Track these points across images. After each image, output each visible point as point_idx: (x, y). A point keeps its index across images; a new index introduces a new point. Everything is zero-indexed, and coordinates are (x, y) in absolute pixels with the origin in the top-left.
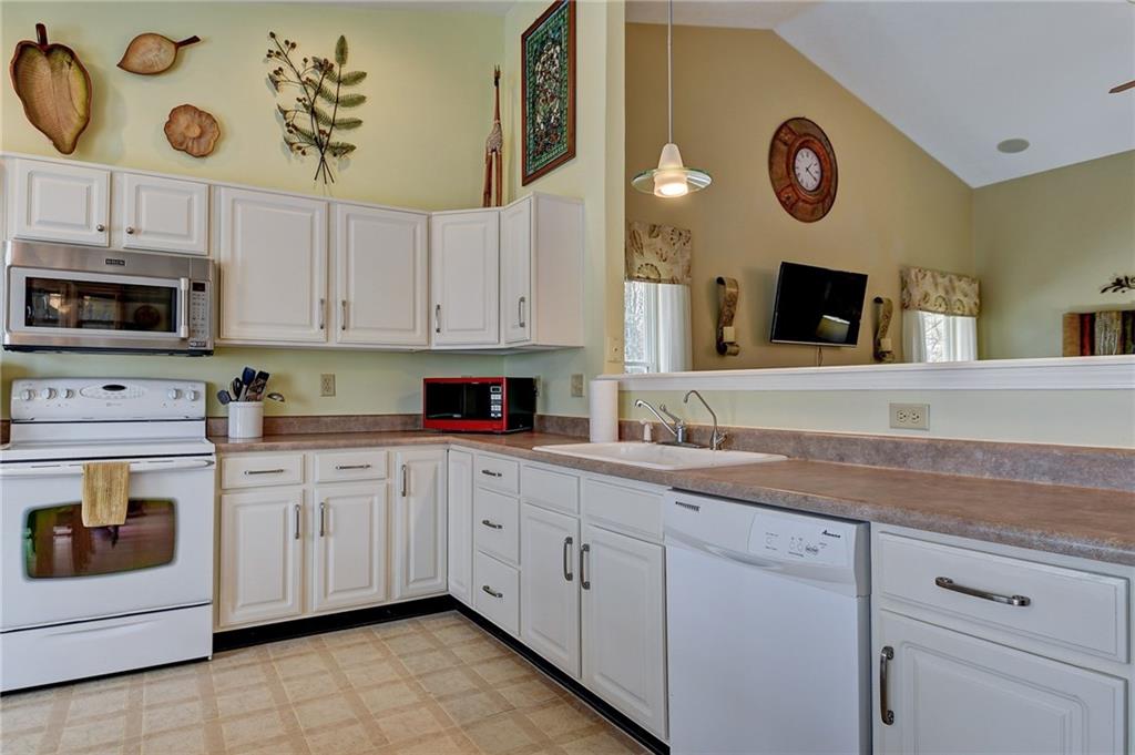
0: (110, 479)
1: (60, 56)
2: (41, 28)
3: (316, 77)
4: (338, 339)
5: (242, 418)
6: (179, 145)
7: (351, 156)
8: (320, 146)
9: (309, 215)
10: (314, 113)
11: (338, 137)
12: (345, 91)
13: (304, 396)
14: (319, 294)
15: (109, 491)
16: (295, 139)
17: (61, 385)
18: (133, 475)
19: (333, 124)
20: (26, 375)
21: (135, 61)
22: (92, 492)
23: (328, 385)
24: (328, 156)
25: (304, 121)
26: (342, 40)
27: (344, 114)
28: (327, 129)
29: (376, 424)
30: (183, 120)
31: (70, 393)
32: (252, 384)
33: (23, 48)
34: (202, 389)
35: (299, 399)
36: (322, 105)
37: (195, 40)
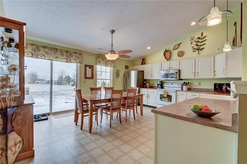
0: (165, 92)
1: (168, 51)
2: (166, 49)
3: (197, 40)
4: (197, 77)
5: (185, 88)
6: (179, 56)
7: (204, 49)
8: (198, 50)
9: (192, 61)
10: (197, 45)
11: (201, 47)
12: (203, 40)
13: (196, 85)
14: (194, 71)
15: (165, 93)
16: (194, 50)
17: (167, 83)
18: (167, 92)
19: (201, 46)
20: (165, 82)
21: (175, 48)
22: (164, 93)
23: (200, 84)
24: (200, 51)
25: (196, 47)
26: (202, 32)
27: (202, 44)
28: (199, 47)
29: (208, 90)
30: (179, 53)
31: (168, 84)
32: (185, 84)
33: (165, 52)
34: (181, 84)
35: (195, 86)
36: (199, 44)
37: (181, 43)
